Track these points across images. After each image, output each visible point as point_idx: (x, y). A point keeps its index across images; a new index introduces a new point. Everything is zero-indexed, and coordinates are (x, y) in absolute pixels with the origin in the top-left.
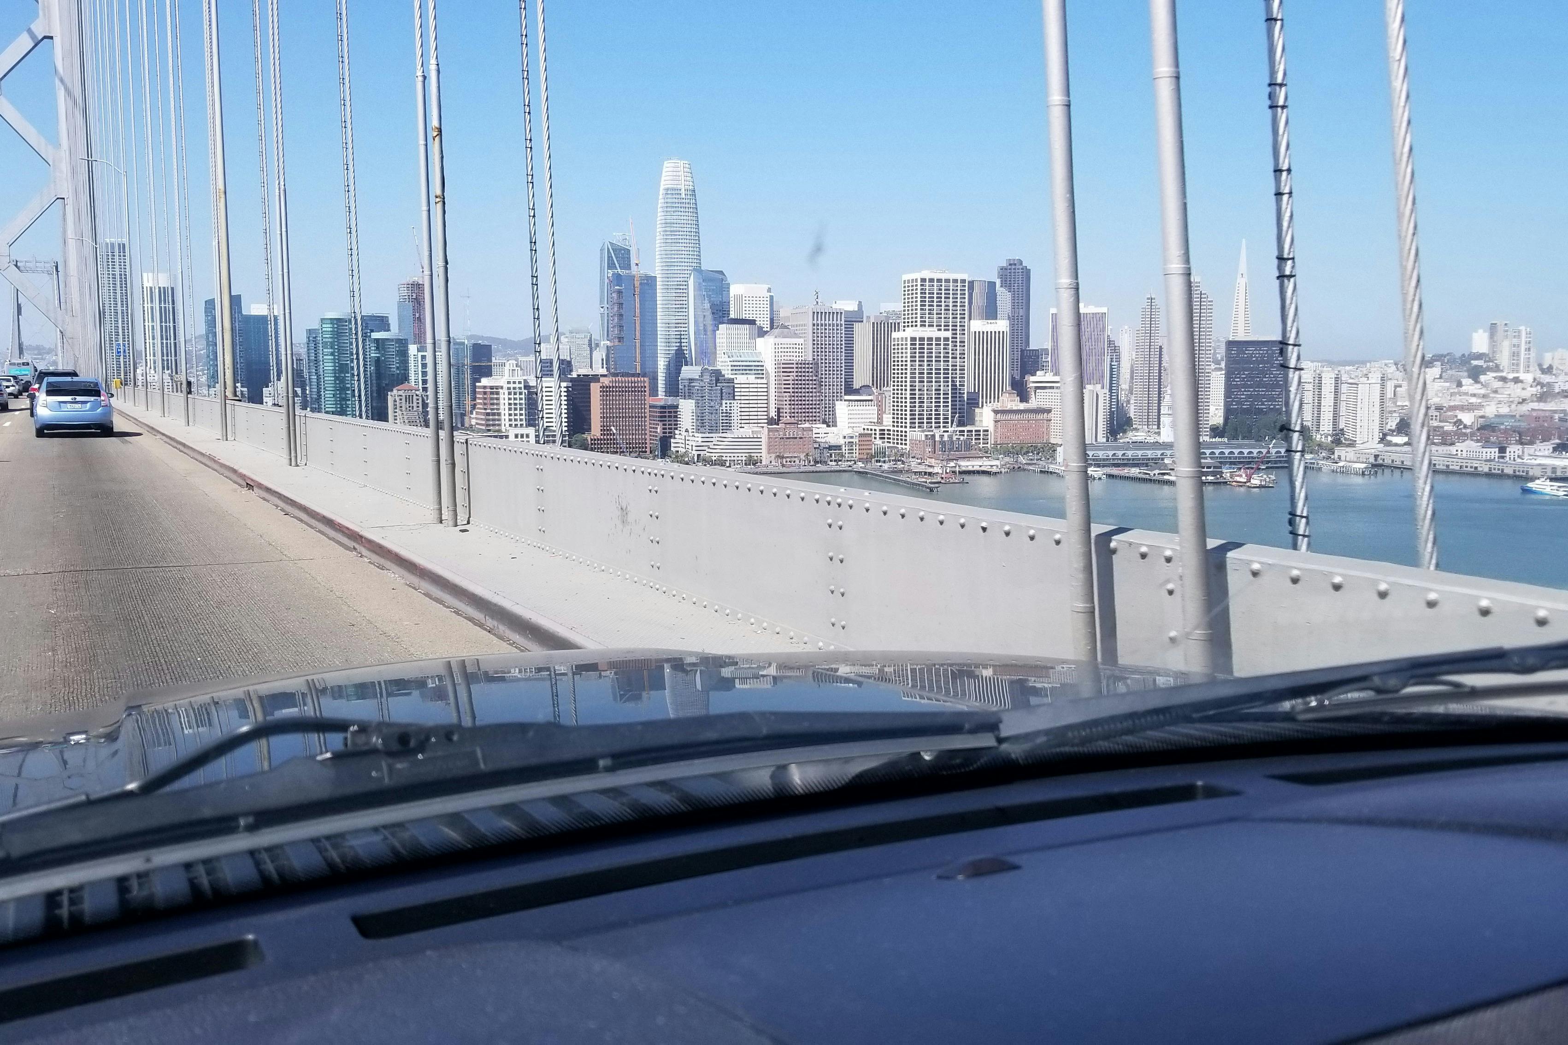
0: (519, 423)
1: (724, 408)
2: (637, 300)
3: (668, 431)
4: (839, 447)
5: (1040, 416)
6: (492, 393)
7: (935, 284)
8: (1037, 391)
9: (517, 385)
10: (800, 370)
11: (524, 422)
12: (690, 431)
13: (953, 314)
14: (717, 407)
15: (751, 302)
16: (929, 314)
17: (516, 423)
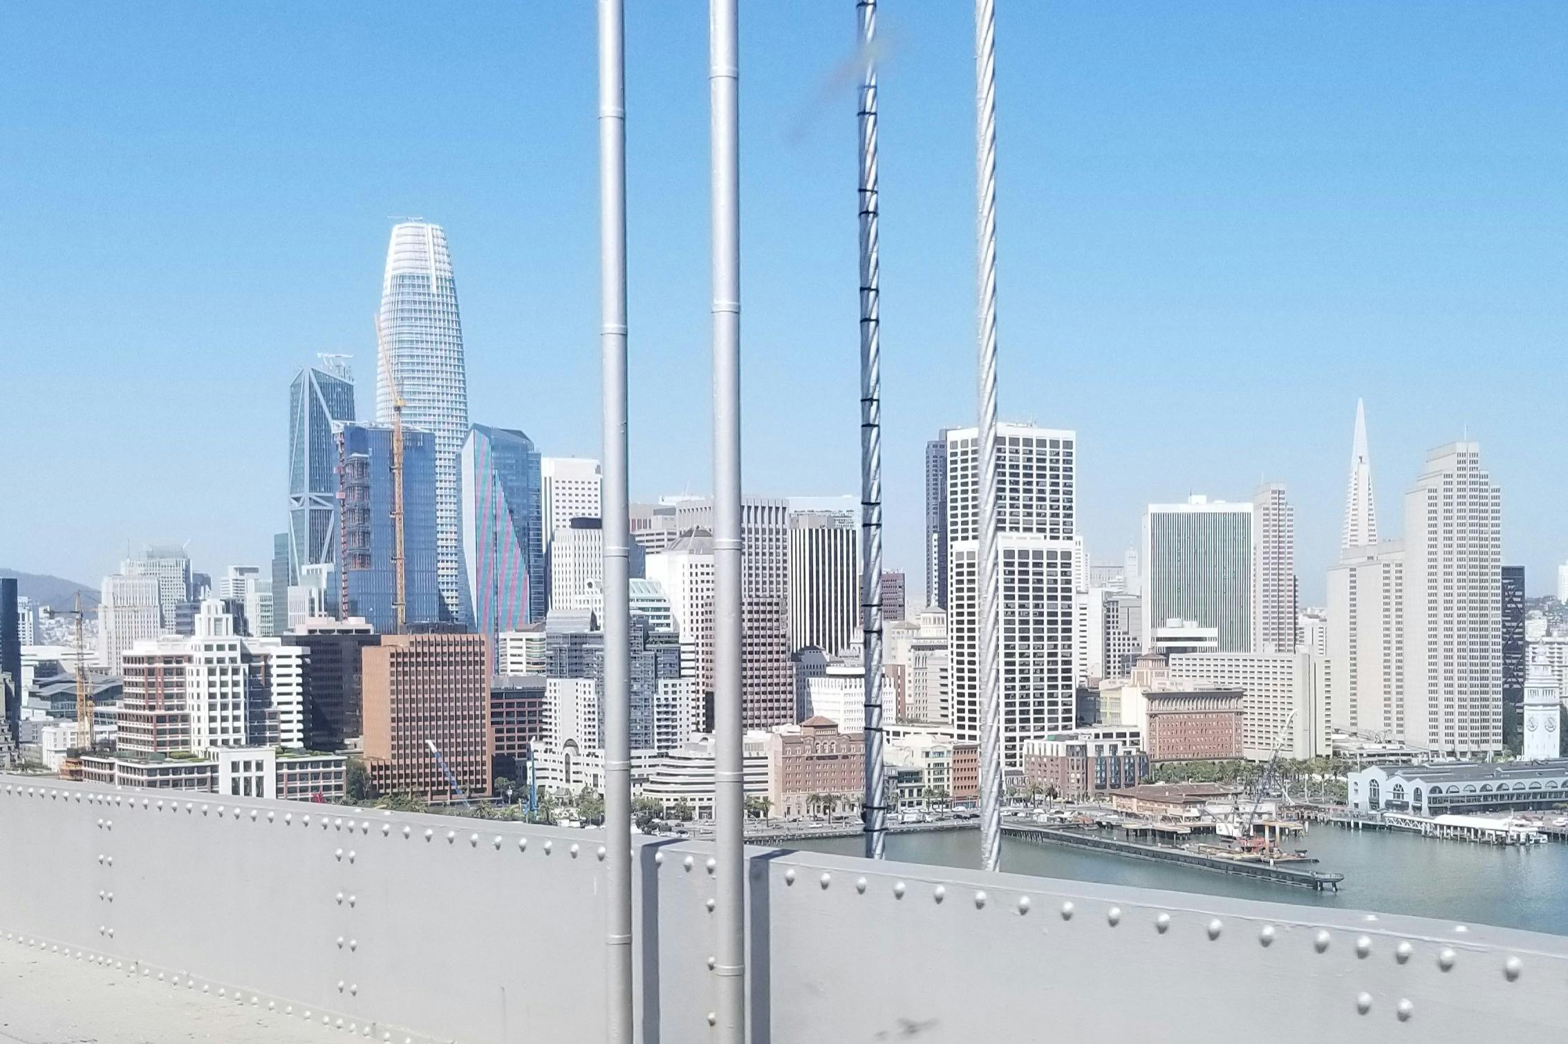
0: (231, 737)
1: (662, 697)
2: (399, 480)
3: (505, 743)
4: (915, 776)
5: (1223, 705)
6: (168, 672)
7: (1021, 448)
8: (1172, 656)
9: (227, 654)
10: (756, 616)
11: (242, 736)
12: (581, 744)
13: (1051, 507)
14: (647, 694)
15: (574, 492)
16: (1012, 506)
17: (225, 736)
